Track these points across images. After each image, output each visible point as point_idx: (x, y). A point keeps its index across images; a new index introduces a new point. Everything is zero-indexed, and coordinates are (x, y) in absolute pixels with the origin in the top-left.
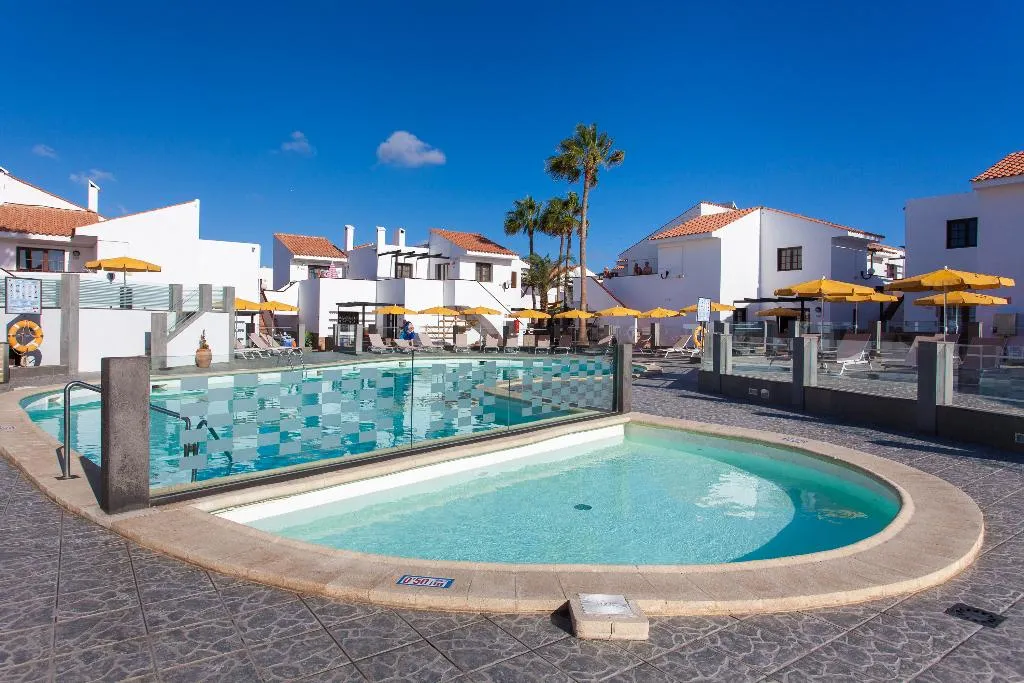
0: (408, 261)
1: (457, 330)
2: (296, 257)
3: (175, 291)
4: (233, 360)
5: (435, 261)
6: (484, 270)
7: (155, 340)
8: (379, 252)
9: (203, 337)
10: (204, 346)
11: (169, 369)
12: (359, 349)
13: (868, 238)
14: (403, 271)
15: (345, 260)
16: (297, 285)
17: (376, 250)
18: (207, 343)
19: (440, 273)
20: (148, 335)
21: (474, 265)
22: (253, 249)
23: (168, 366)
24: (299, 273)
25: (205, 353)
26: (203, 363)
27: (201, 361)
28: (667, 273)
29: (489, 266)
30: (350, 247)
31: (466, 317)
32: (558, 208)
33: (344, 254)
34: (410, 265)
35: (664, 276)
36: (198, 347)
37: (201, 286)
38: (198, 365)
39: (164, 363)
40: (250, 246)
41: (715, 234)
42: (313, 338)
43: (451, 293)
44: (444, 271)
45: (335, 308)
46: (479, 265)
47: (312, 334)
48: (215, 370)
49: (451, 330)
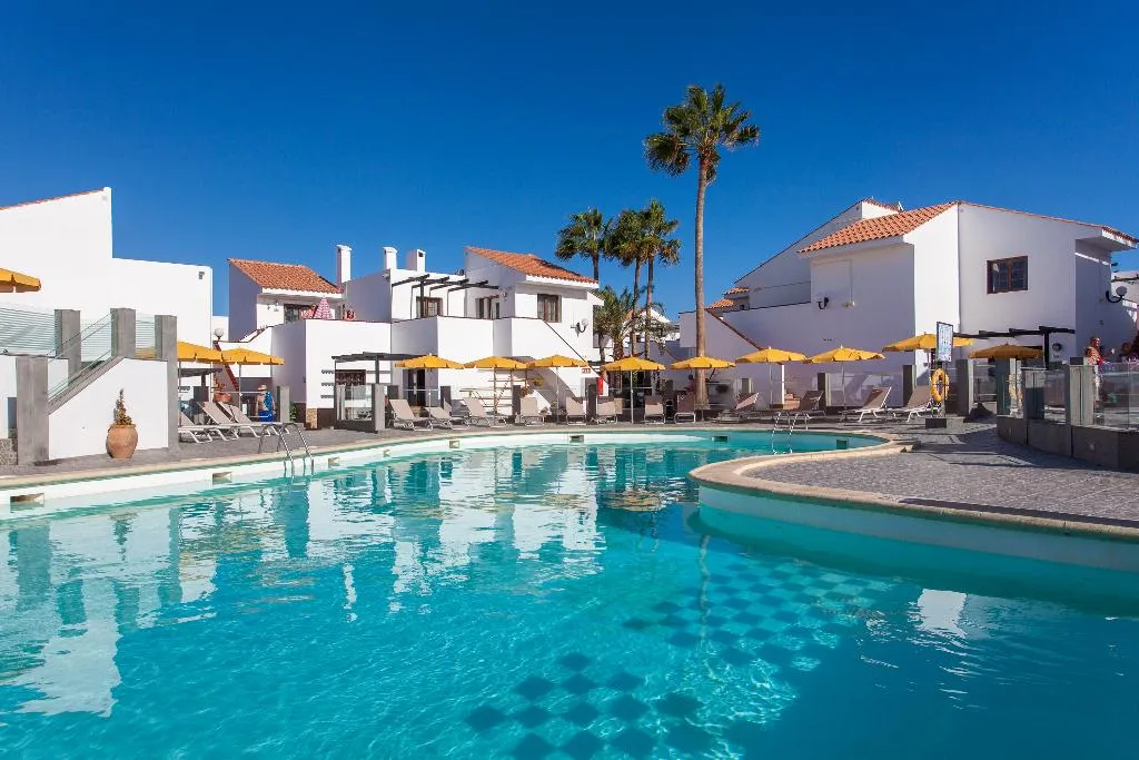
0: (435, 294)
1: (518, 393)
2: (264, 291)
3: (66, 323)
4: (177, 444)
5: (475, 293)
6: (550, 305)
7: (24, 410)
8: (392, 281)
9: (120, 405)
10: (122, 420)
11: (55, 462)
12: (380, 424)
13: (1120, 240)
14: (428, 308)
15: (339, 296)
16: (269, 332)
17: (388, 278)
18: (127, 414)
19: (484, 309)
20: (12, 402)
21: (535, 297)
22: (201, 275)
23: (51, 458)
24: (269, 315)
25: (124, 432)
26: (120, 451)
27: (118, 447)
28: (826, 300)
29: (555, 299)
30: (346, 276)
31: (525, 373)
32: (635, 223)
33: (335, 285)
34: (438, 300)
35: (822, 304)
36: (111, 421)
37: (114, 312)
38: (111, 454)
39: (43, 451)
40: (194, 269)
41: (907, 238)
42: (299, 412)
43: (505, 337)
44: (491, 307)
45: (331, 365)
46: (542, 297)
47: (295, 405)
48: (142, 462)
49: (509, 393)
